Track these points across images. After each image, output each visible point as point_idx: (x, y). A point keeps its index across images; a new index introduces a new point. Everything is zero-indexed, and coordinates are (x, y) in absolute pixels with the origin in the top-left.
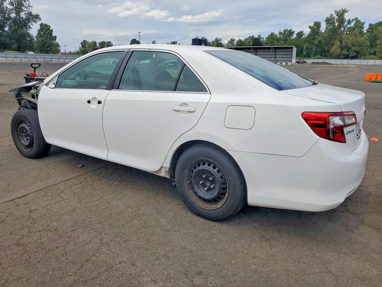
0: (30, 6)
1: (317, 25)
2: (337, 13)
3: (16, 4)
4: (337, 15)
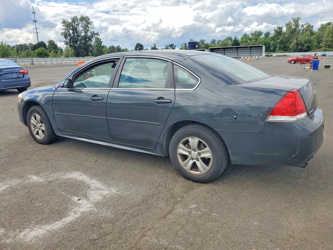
0: (93, 28)
1: (280, 28)
2: (294, 20)
4: (293, 21)
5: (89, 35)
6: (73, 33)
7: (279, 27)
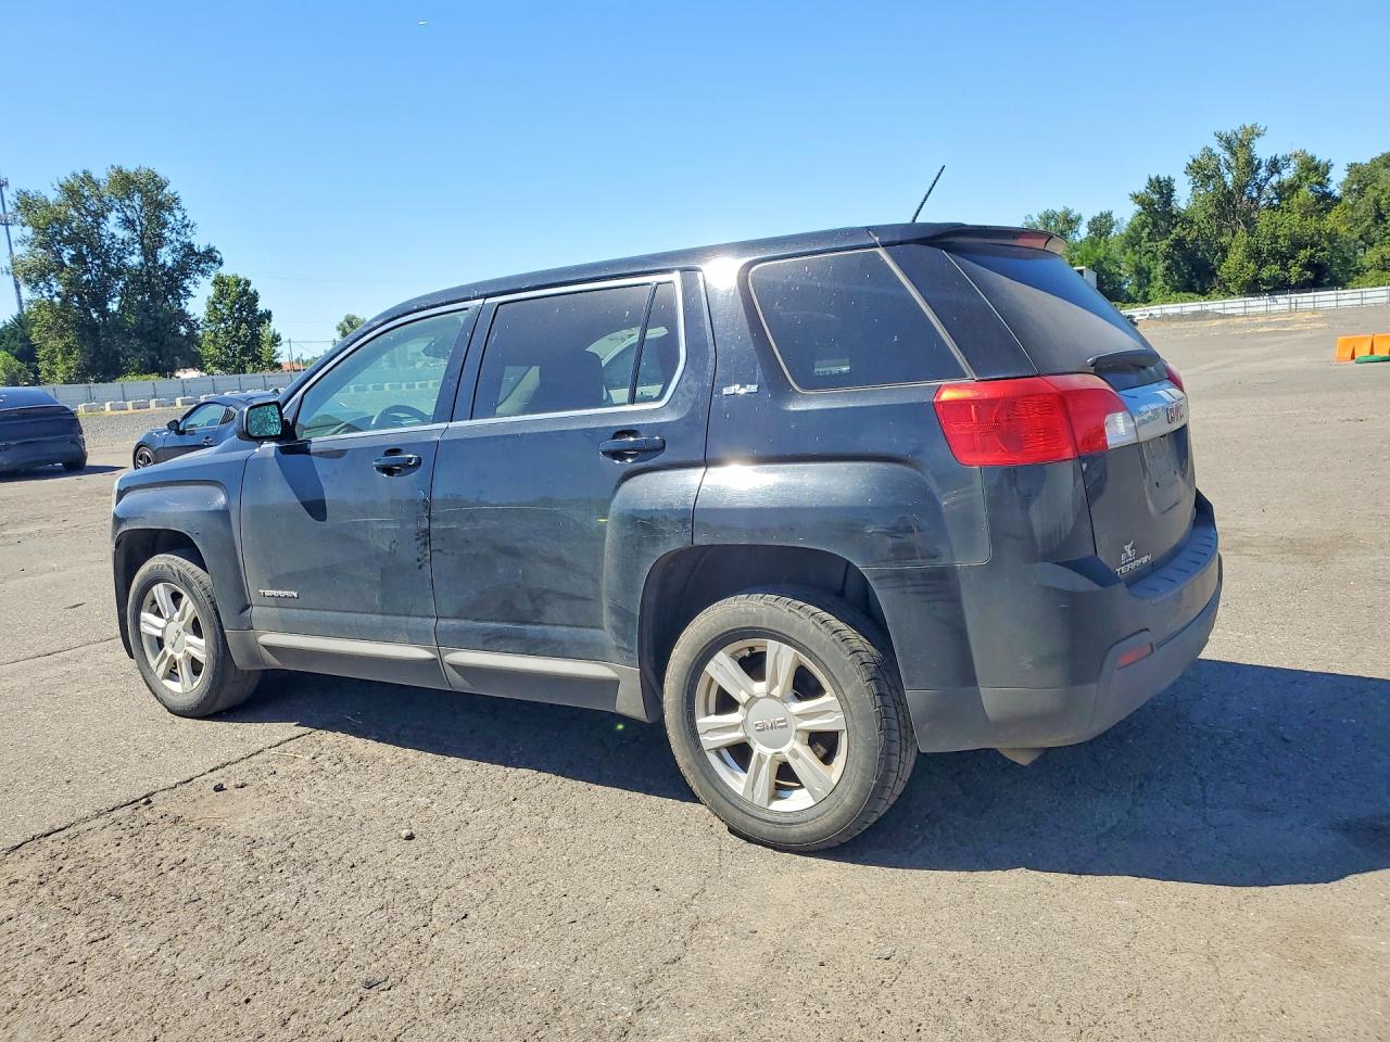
0: (187, 226)
2: (1228, 144)
3: (141, 224)
4: (1226, 148)
6: (78, 259)
7: (1153, 177)
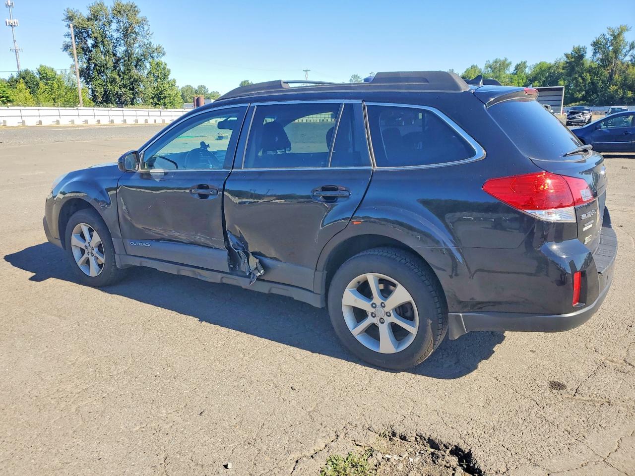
0: (149, 34)
2: (612, 32)
4: (611, 35)
5: (136, 52)
7: (576, 47)
